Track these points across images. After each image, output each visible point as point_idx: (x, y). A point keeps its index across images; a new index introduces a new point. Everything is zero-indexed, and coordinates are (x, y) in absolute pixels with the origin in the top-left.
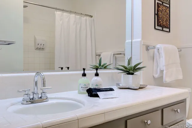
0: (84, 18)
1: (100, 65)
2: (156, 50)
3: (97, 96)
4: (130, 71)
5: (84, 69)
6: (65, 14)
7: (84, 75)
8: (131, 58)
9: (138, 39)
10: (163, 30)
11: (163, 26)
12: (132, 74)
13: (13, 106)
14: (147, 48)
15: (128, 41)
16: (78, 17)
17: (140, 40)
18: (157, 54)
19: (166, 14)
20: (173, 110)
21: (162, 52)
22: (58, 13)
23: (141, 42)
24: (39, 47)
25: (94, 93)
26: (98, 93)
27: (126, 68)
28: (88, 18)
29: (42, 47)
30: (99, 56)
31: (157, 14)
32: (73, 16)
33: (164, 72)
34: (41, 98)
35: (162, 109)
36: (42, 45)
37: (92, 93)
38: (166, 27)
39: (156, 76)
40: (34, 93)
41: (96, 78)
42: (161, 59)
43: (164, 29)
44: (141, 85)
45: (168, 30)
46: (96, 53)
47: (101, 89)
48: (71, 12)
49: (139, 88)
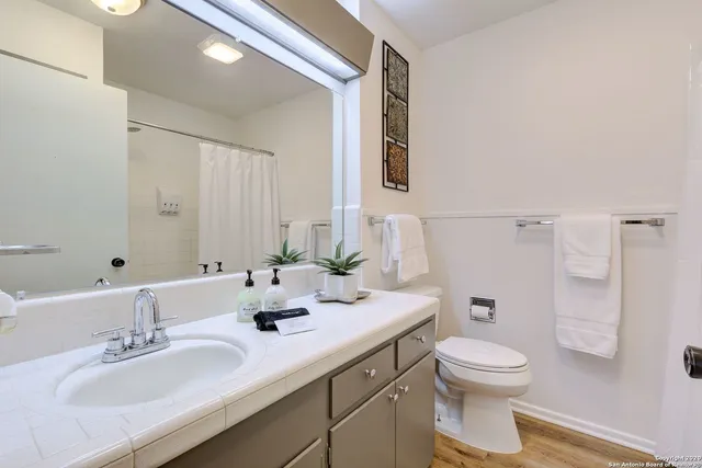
0: (257, 158)
1: (285, 253)
2: (385, 225)
3: (274, 328)
4: (340, 269)
5: (249, 273)
6: (220, 148)
7: (250, 283)
8: (342, 242)
9: (354, 206)
10: (396, 188)
11: (397, 182)
12: (344, 274)
13: (79, 371)
14: (371, 222)
15: (337, 207)
16: (246, 154)
17: (358, 206)
18: (388, 230)
19: (401, 160)
20: (413, 338)
21: (396, 228)
22: (205, 146)
23: (359, 210)
24: (167, 209)
25: (267, 324)
26: (277, 323)
27: (333, 263)
28: (265, 156)
29: (173, 209)
30: (287, 226)
31: (386, 161)
32: (235, 152)
33: (400, 264)
34: (152, 342)
35: (395, 342)
36: (174, 206)
37: (265, 322)
38: (401, 183)
39: (386, 270)
40: (134, 334)
41: (274, 287)
42: (394, 240)
43: (399, 187)
44: (359, 293)
45: (405, 188)
46: (280, 222)
47: (283, 311)
48: (231, 145)
49: (358, 299)
